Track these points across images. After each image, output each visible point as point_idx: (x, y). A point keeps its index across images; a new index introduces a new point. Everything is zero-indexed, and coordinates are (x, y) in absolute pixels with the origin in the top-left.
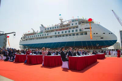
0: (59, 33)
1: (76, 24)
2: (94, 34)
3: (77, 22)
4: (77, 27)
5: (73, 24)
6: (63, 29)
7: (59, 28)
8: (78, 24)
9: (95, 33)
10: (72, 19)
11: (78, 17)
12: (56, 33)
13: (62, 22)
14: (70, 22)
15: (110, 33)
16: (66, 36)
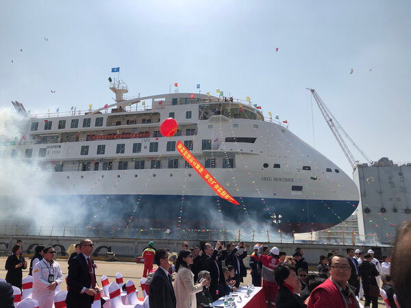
0: (101, 149)
1: (189, 115)
2: (266, 165)
3: (194, 109)
4: (192, 131)
5: (172, 115)
6: (126, 135)
7: (104, 127)
8: (195, 119)
9: (271, 166)
10: (173, 92)
11: (198, 87)
12: (85, 150)
13: (119, 100)
14: (161, 103)
15: (329, 170)
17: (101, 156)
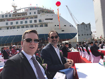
0: (12, 23)
1: (35, 13)
2: (55, 26)
3: (36, 11)
4: (36, 17)
5: (30, 13)
6: (18, 19)
7: (12, 17)
8: (37, 14)
9: (57, 25)
10: (30, 7)
12: (7, 24)
13: (15, 9)
15: (70, 26)
16: (22, 28)
17: (12, 25)
